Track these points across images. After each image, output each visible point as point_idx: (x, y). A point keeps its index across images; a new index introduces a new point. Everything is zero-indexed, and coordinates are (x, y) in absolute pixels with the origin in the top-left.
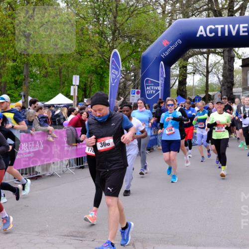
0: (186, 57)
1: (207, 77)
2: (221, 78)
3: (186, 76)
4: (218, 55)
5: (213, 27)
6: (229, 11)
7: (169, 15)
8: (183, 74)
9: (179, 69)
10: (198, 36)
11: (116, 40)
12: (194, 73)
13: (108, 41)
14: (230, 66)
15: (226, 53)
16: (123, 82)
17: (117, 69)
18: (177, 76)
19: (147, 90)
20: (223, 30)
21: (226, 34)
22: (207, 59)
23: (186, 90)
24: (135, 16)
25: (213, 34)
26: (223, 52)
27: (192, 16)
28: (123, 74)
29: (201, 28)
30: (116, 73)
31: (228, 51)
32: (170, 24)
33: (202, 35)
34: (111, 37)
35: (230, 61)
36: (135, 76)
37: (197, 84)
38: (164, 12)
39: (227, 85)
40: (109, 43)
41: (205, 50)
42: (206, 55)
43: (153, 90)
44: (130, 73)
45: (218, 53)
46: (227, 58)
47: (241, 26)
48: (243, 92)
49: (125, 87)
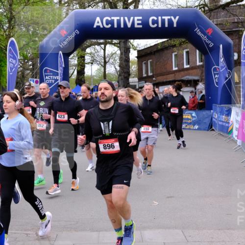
0: (84, 47)
1: (105, 67)
2: (118, 68)
3: (84, 66)
4: (115, 46)
5: (109, 19)
6: (124, 3)
7: (66, 5)
8: (81, 64)
9: (77, 59)
10: (95, 26)
11: (13, 28)
12: (92, 63)
13: (4, 29)
14: (126, 57)
15: (122, 44)
16: (21, 71)
17: (14, 58)
18: (75, 66)
19: (46, 80)
20: (119, 22)
21: (122, 26)
22: (104, 50)
23: (84, 80)
24: (31, 4)
25: (110, 26)
26: (119, 43)
27: (88, 7)
28: (21, 63)
29: (98, 19)
30: (14, 61)
31: (124, 42)
32: (67, 14)
33: (99, 26)
34: (7, 25)
35: (127, 52)
36: (33, 65)
37: (95, 74)
38: (60, 2)
39: (124, 76)
40: (5, 32)
41: (102, 41)
42: (103, 46)
43: (52, 79)
44: (28, 62)
45: (114, 44)
46: (123, 49)
47: (136, 18)
48: (139, 81)
49: (23, 76)
